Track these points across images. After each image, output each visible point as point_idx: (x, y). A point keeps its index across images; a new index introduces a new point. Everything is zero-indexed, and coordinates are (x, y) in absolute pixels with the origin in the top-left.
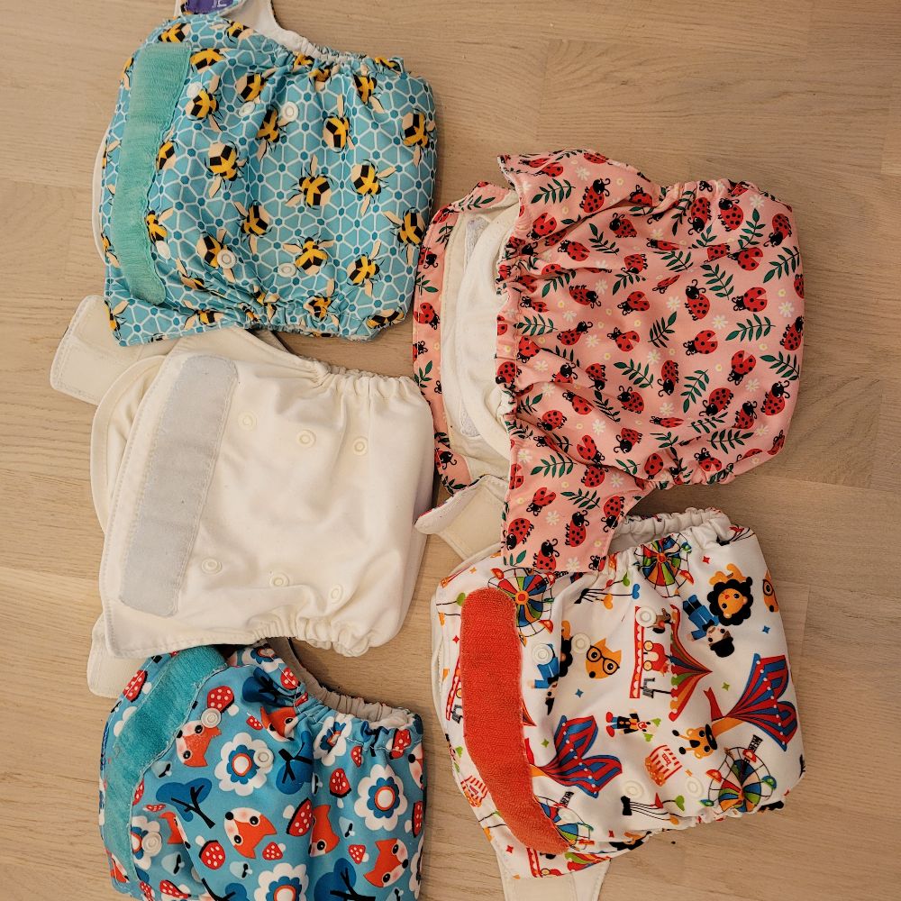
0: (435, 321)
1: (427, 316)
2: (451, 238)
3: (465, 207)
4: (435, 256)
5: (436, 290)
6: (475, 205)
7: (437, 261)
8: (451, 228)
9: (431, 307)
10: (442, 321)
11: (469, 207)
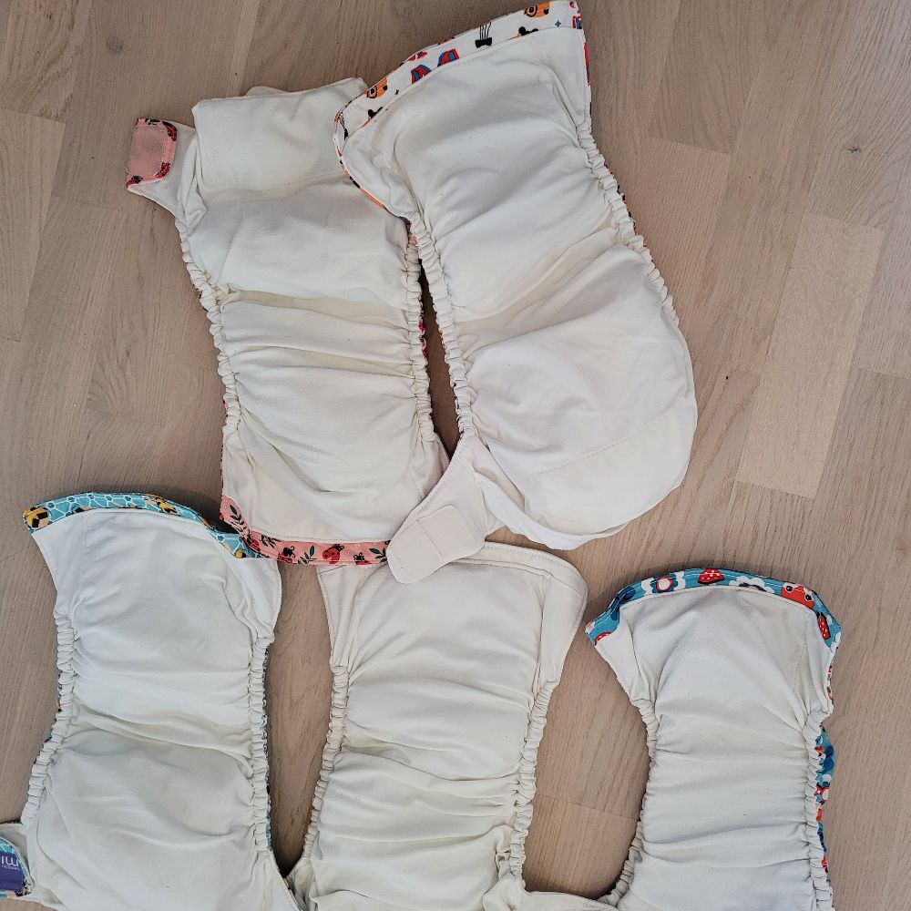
0: (338, 547)
1: (333, 554)
2: (271, 536)
3: (242, 527)
4: (285, 549)
5: (313, 548)
6: (239, 519)
7: (289, 547)
8: (263, 537)
9: (327, 551)
10: (337, 542)
11: (242, 524)
